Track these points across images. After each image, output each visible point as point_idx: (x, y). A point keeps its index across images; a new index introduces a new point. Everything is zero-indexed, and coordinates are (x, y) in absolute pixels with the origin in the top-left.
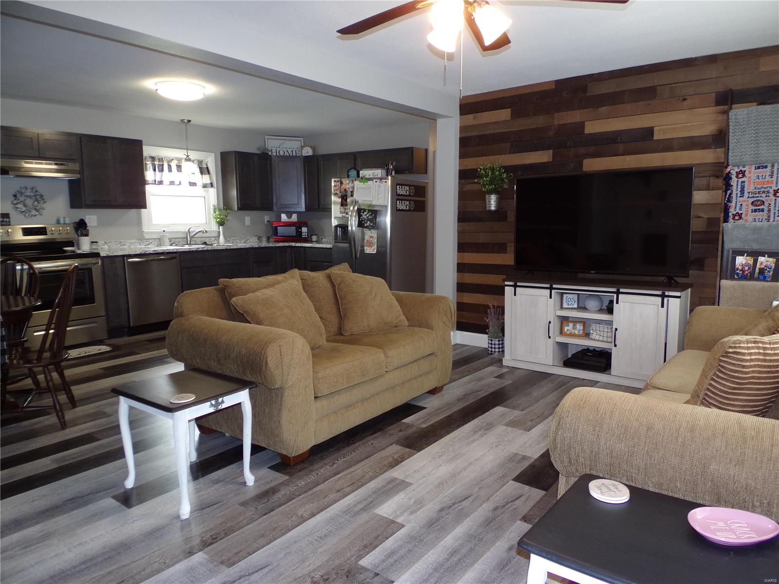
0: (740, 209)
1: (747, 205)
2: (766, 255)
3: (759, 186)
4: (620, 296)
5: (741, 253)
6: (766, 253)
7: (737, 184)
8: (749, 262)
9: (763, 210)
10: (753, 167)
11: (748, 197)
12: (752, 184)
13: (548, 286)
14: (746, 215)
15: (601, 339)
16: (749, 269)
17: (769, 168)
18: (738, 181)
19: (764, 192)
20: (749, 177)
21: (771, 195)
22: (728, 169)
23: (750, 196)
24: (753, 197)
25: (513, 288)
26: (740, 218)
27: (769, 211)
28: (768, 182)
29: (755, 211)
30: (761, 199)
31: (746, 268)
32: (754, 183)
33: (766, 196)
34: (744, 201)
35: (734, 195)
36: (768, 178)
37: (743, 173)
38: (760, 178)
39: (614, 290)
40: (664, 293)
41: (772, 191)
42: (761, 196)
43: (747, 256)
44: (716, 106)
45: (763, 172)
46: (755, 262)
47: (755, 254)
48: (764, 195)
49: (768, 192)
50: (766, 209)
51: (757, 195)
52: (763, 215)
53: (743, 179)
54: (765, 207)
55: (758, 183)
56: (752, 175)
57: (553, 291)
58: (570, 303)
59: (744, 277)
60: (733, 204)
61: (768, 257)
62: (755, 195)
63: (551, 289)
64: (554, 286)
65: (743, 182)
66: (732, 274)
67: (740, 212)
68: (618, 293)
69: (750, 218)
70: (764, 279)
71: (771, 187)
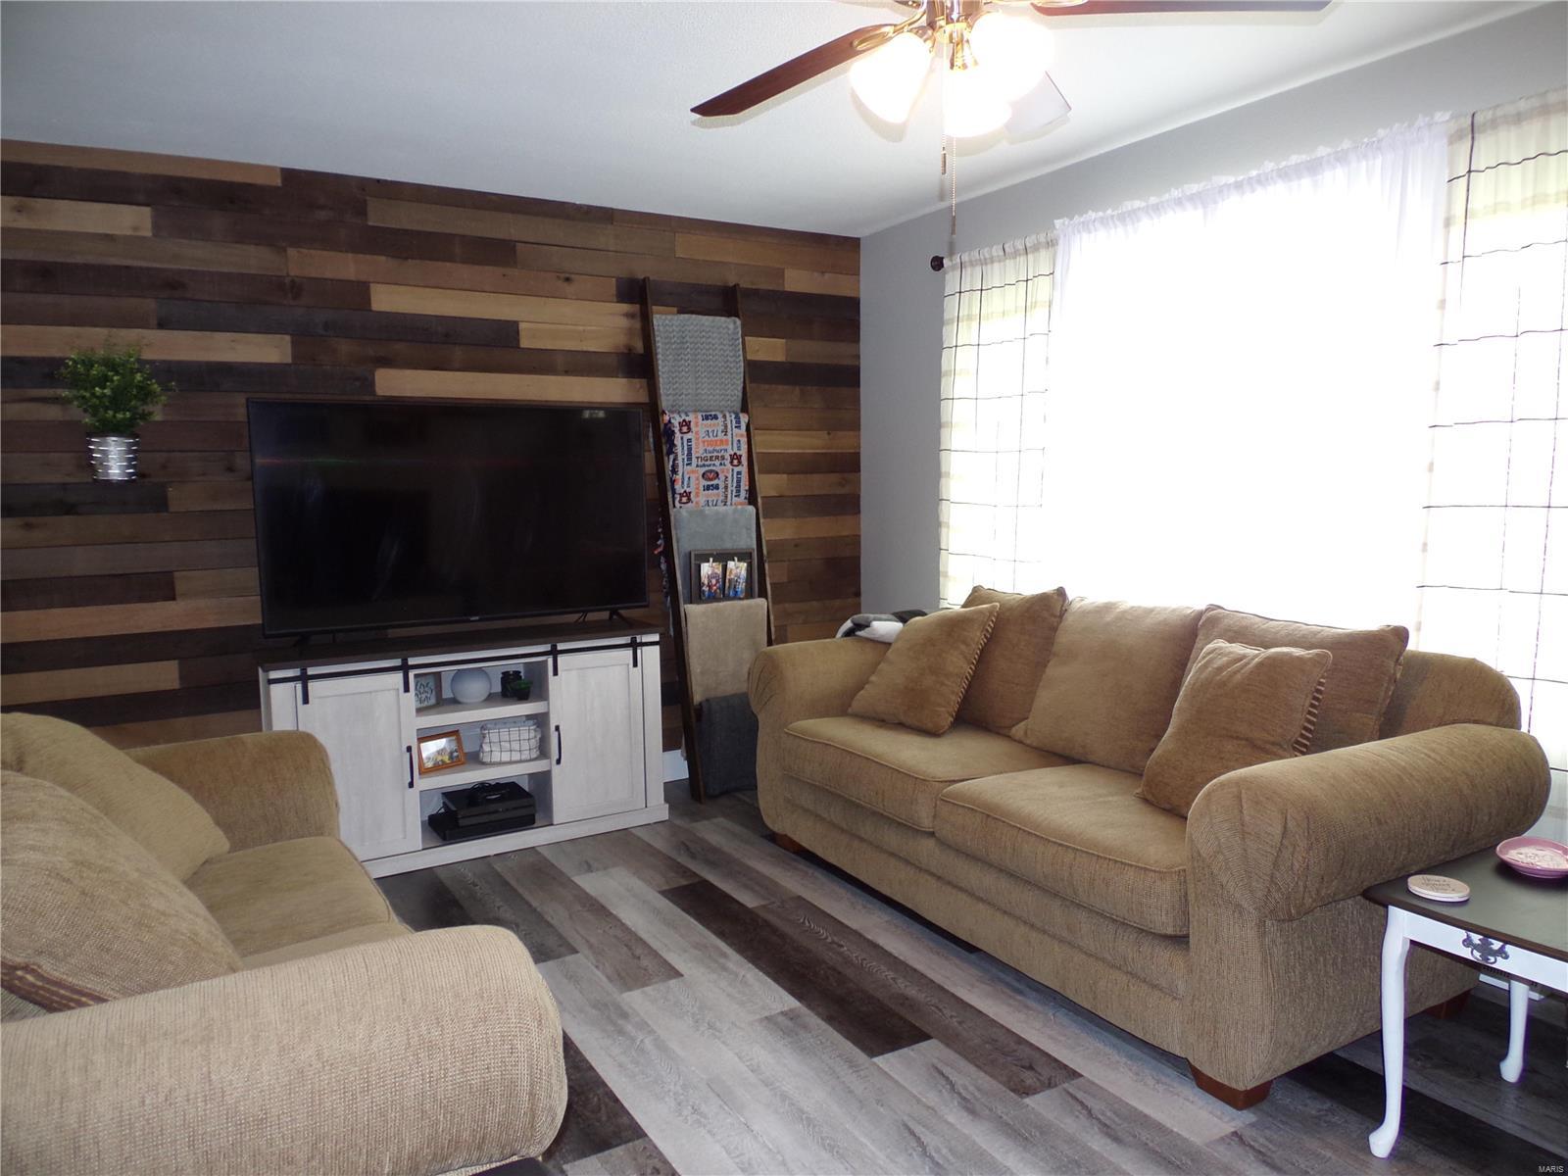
0: (688, 486)
1: (697, 479)
2: (736, 559)
3: (710, 448)
4: (560, 658)
5: (704, 558)
6: (736, 554)
7: (682, 444)
8: (716, 571)
9: (717, 487)
10: (700, 418)
11: (697, 466)
12: (701, 444)
13: (397, 662)
14: (697, 495)
15: (516, 757)
16: (717, 581)
17: (721, 419)
18: (682, 438)
19: (717, 458)
20: (697, 433)
21: (727, 462)
22: (666, 418)
23: (700, 463)
24: (704, 465)
25: (299, 686)
26: (689, 500)
27: (726, 487)
28: (721, 441)
29: (708, 488)
30: (714, 468)
31: (714, 581)
32: (704, 442)
33: (721, 464)
34: (693, 472)
35: (680, 462)
36: (721, 436)
37: (687, 424)
38: (711, 434)
39: (547, 647)
40: (634, 640)
41: (727, 457)
42: (714, 465)
43: (713, 561)
44: (618, 302)
45: (714, 425)
46: (725, 568)
47: (723, 557)
48: (717, 463)
49: (723, 458)
50: (722, 486)
51: (708, 463)
52: (718, 495)
53: (689, 436)
54: (720, 482)
55: (710, 443)
56: (699, 429)
57: (411, 674)
58: (424, 696)
59: (713, 598)
60: (679, 477)
61: (739, 560)
62: (706, 463)
63: (405, 668)
64: (412, 661)
65: (689, 440)
66: (697, 595)
67: (688, 490)
68: (554, 653)
69: (701, 498)
70: (736, 597)
71: (726, 450)
